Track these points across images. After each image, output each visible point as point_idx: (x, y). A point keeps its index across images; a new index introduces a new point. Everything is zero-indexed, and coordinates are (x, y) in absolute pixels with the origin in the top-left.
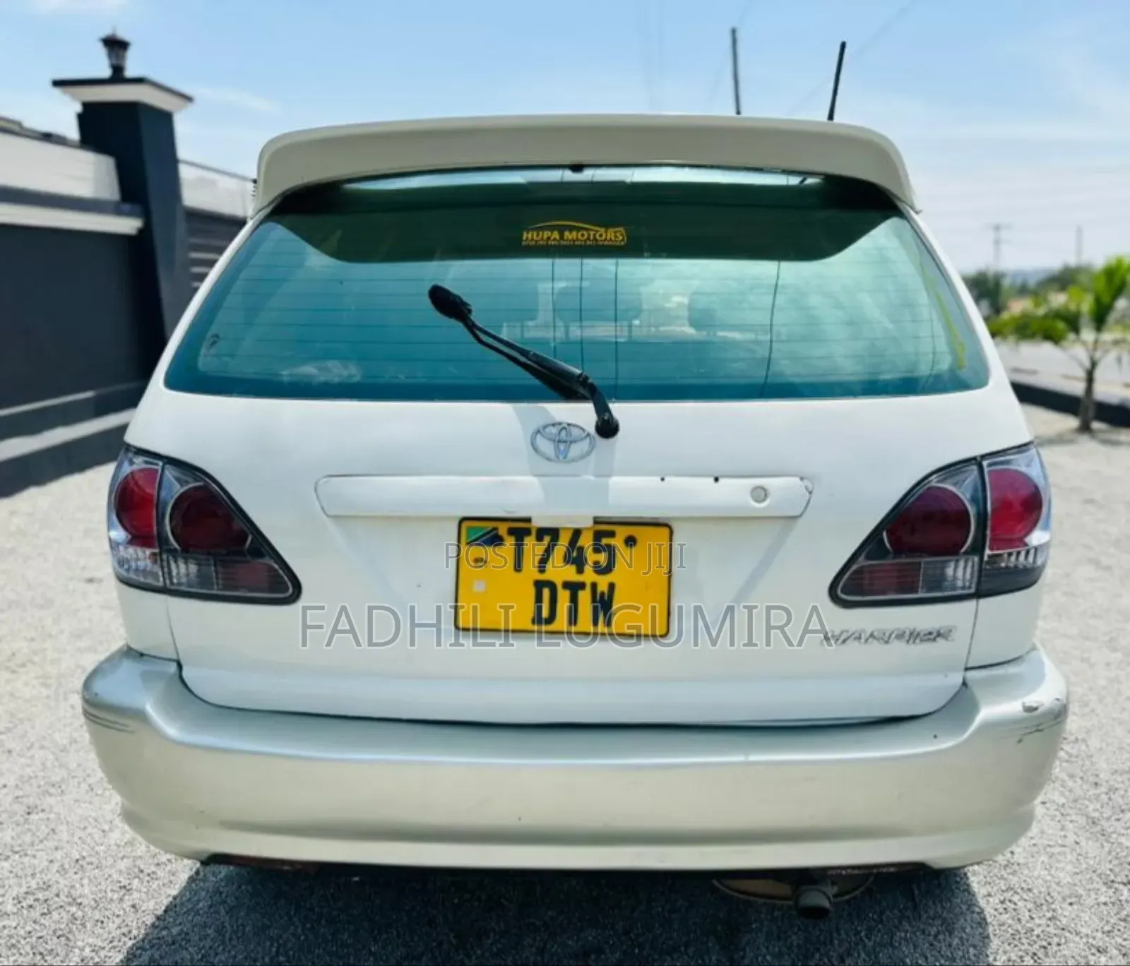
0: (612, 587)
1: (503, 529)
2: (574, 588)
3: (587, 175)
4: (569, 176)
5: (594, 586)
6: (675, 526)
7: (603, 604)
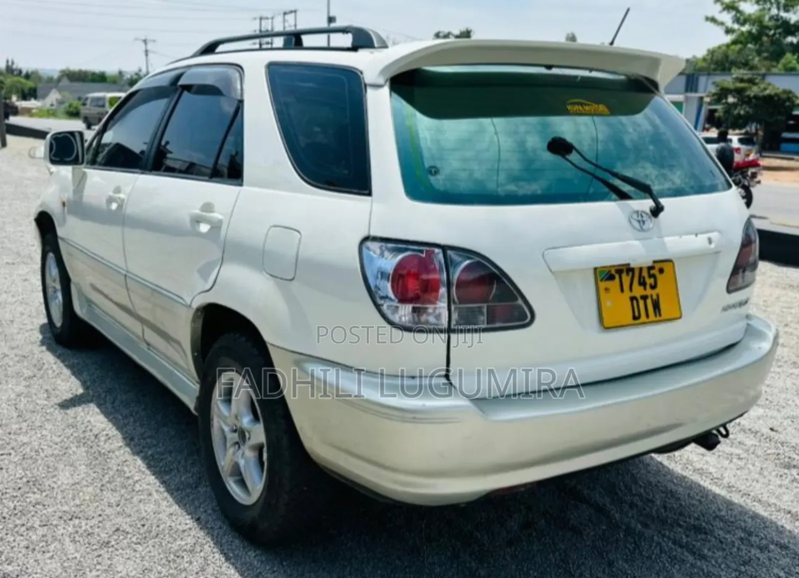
0: (658, 296)
1: (613, 272)
2: (644, 298)
3: (555, 71)
4: (543, 70)
5: (652, 296)
6: (674, 261)
7: (656, 306)
